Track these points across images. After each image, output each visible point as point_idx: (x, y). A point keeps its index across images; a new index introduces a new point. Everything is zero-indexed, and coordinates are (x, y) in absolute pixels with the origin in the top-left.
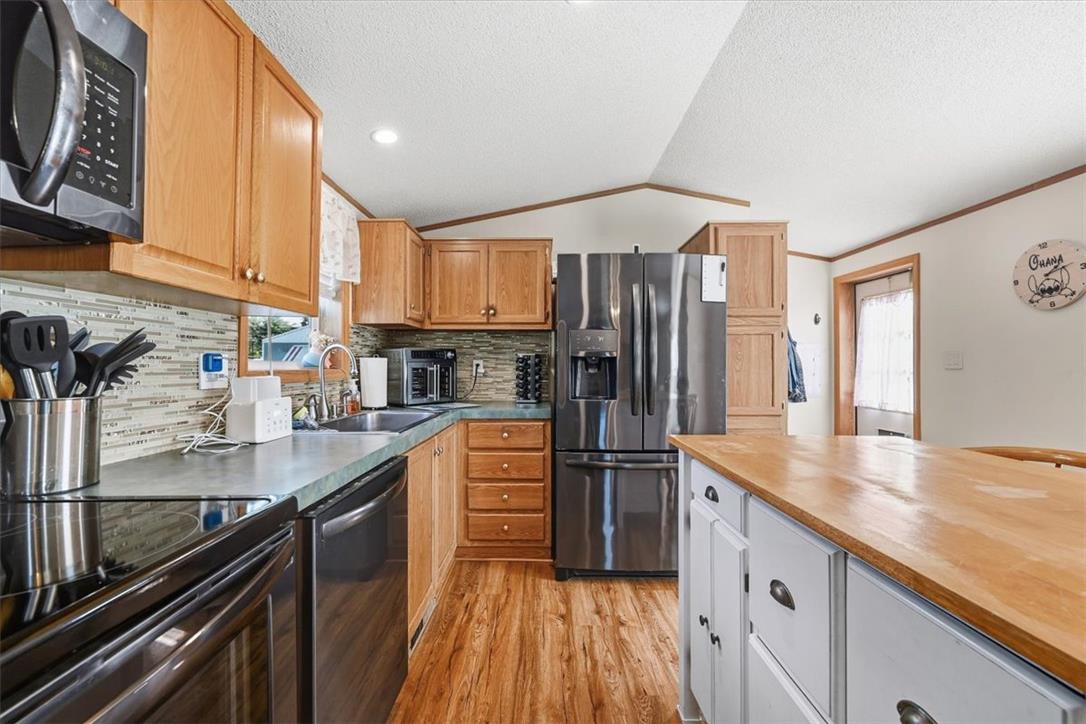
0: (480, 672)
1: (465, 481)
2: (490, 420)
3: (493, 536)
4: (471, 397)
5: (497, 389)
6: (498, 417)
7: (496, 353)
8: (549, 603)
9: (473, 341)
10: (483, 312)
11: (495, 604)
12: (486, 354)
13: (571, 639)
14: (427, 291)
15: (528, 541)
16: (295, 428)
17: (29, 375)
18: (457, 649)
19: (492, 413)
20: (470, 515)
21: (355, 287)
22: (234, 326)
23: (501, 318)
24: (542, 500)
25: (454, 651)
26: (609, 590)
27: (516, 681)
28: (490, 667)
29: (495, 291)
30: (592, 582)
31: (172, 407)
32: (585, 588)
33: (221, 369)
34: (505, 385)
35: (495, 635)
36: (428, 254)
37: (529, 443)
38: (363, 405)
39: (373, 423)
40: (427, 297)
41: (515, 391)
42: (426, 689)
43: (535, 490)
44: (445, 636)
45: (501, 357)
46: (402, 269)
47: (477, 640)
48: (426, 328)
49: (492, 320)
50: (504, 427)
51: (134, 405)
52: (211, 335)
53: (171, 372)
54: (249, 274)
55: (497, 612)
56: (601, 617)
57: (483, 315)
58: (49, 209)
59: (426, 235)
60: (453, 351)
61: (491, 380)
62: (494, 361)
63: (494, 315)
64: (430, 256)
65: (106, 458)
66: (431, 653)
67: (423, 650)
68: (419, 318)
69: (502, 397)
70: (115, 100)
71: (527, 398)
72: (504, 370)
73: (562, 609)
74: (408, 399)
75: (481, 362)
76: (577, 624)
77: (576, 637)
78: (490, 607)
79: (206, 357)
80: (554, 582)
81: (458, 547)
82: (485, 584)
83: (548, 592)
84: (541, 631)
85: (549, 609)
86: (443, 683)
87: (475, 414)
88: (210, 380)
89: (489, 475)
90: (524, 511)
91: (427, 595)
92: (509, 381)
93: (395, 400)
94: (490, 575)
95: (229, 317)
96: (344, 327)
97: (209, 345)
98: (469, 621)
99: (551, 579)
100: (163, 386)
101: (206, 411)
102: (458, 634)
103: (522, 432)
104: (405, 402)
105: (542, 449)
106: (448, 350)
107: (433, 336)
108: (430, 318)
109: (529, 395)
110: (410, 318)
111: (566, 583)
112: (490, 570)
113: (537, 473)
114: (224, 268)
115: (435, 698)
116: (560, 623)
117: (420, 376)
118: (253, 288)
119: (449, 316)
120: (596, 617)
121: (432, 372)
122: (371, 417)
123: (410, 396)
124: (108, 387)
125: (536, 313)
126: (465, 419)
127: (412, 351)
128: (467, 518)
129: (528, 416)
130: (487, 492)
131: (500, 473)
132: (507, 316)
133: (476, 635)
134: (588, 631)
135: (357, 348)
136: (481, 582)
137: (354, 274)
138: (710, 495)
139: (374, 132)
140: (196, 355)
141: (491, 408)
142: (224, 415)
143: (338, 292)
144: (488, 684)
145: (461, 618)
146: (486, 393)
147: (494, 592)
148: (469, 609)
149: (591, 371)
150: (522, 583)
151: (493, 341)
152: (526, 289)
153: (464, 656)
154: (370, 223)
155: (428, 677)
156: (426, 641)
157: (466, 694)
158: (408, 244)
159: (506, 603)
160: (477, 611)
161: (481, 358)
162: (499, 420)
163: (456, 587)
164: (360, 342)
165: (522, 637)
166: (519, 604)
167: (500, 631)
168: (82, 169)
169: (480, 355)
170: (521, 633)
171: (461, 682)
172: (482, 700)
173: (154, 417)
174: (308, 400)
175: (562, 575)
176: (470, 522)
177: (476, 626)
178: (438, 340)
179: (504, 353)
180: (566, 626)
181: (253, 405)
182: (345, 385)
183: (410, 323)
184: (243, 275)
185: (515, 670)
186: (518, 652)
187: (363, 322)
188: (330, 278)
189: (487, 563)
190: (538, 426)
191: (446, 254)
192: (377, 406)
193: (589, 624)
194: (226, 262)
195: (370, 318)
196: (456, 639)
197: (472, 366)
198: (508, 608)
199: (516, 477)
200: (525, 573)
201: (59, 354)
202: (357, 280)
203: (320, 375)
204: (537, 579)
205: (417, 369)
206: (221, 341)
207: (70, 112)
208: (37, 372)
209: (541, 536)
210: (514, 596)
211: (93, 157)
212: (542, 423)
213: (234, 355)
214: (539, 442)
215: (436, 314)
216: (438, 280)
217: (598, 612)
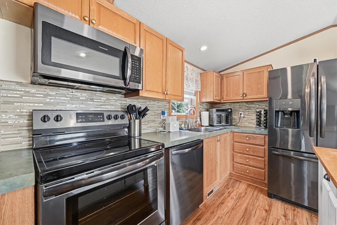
0: (227, 213)
1: (233, 152)
2: (242, 133)
3: (243, 173)
4: (238, 125)
5: (249, 122)
6: (244, 132)
7: (249, 110)
8: (261, 203)
9: (239, 106)
10: (241, 95)
11: (239, 195)
12: (244, 110)
13: (267, 220)
14: (222, 90)
15: (257, 179)
16: (180, 129)
17: (131, 115)
18: (222, 203)
19: (243, 131)
20: (234, 164)
21: (200, 92)
22: (168, 105)
23: (248, 97)
24: (263, 165)
25: (221, 203)
26: (294, 210)
27: (239, 222)
28: (231, 213)
29: (246, 88)
30: (286, 204)
31: (156, 122)
32: (282, 205)
33: (165, 114)
34: (252, 121)
35: (236, 204)
36: (222, 79)
37: (258, 143)
38: (202, 125)
39: (203, 130)
40: (222, 92)
41: (256, 123)
42: (209, 209)
43: (260, 160)
44: (220, 197)
45: (250, 111)
46: (212, 85)
47: (229, 203)
48: (221, 102)
49: (245, 98)
50: (247, 136)
51: (149, 121)
52: (164, 107)
53: (155, 115)
54: (165, 93)
55: (239, 198)
56: (285, 218)
57: (241, 96)
58: (128, 87)
59: (221, 73)
60: (231, 109)
61: (246, 119)
62: (248, 112)
63: (246, 96)
64: (223, 79)
65: (143, 132)
66: (214, 200)
67: (211, 198)
68: (219, 99)
69: (250, 125)
70: (138, 64)
71: (260, 126)
72: (252, 115)
73: (267, 208)
74: (215, 124)
75: (242, 113)
76: (272, 215)
77: (270, 220)
78: (237, 195)
79: (162, 111)
80: (267, 197)
81: (230, 173)
82: (238, 188)
83: (263, 200)
84: (255, 211)
85: (261, 206)
86: (215, 210)
87: (236, 130)
88: (163, 117)
89: (241, 152)
90: (256, 167)
91: (214, 183)
92: (254, 119)
93: (211, 124)
94: (240, 186)
95: (167, 103)
96: (197, 103)
97: (163, 109)
98: (228, 196)
99: (266, 196)
100: (154, 118)
101: (162, 124)
102: (224, 199)
103: (254, 138)
104: (214, 125)
105: (264, 146)
106: (229, 109)
107: (225, 104)
108: (223, 99)
109: (261, 125)
110: (215, 100)
111: (272, 200)
112: (241, 184)
113: (261, 154)
114: (160, 92)
115: (211, 213)
116: (264, 212)
117: (220, 117)
118: (167, 96)
119: (229, 98)
120: (283, 217)
121: (223, 116)
122: (203, 128)
123: (216, 123)
124: (143, 118)
125: (263, 94)
126: (233, 132)
127: (216, 110)
128: (233, 165)
129: (257, 133)
130: (241, 157)
131: (245, 152)
132: (250, 96)
133: (229, 202)
134: (276, 220)
135: (201, 109)
136: (236, 187)
137: (199, 88)
138: (326, 177)
139: (200, 48)
140: (160, 111)
141: (243, 129)
142: (165, 125)
143: (195, 94)
144: (228, 218)
145: (226, 194)
146: (244, 123)
147: (240, 191)
148: (229, 193)
149: (286, 116)
150: (252, 193)
151: (247, 105)
152: (259, 86)
153: (223, 206)
154: (204, 73)
155: (211, 206)
156: (213, 197)
157: (221, 217)
158: (214, 77)
159: (244, 196)
160: (232, 195)
161: (243, 111)
162: (245, 133)
163: (227, 185)
164: (202, 107)
165: (246, 210)
166: (249, 199)
167: (238, 204)
168: (133, 78)
169: (242, 110)
170: (246, 208)
171: (220, 213)
172: (225, 221)
173: (153, 124)
174: (185, 123)
175: (270, 195)
176: (234, 166)
177: (231, 199)
178: (227, 106)
179: (252, 109)
180: (267, 214)
181: (170, 123)
182: (197, 119)
183: (216, 101)
184: (164, 93)
185: (240, 218)
186: (243, 213)
187: (203, 101)
188: (193, 90)
189: (241, 182)
190: (262, 137)
191: (229, 78)
192: (205, 125)
193: (279, 218)
194: (160, 91)
195: (204, 100)
196: (223, 200)
197: (239, 114)
198: (244, 199)
199: (252, 154)
200: (255, 190)
201: (135, 111)
202: (200, 90)
203: (189, 116)
204: (259, 194)
205: (218, 115)
206: (165, 108)
207: (130, 68)
208: (133, 115)
209: (263, 178)
210: (247, 196)
211: (135, 76)
212: (264, 136)
213: (168, 111)
214: (263, 143)
215: (225, 98)
216: (225, 87)
217: (285, 216)
